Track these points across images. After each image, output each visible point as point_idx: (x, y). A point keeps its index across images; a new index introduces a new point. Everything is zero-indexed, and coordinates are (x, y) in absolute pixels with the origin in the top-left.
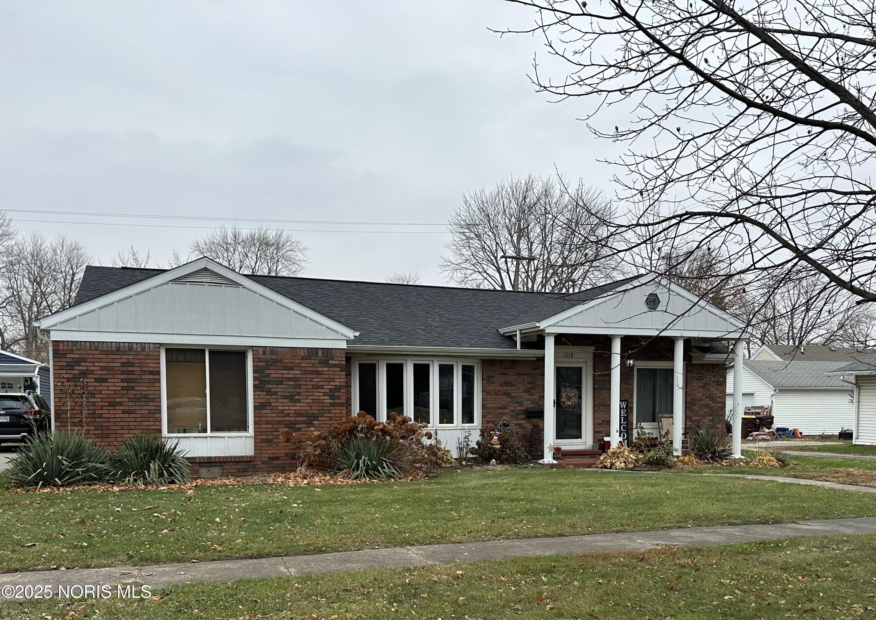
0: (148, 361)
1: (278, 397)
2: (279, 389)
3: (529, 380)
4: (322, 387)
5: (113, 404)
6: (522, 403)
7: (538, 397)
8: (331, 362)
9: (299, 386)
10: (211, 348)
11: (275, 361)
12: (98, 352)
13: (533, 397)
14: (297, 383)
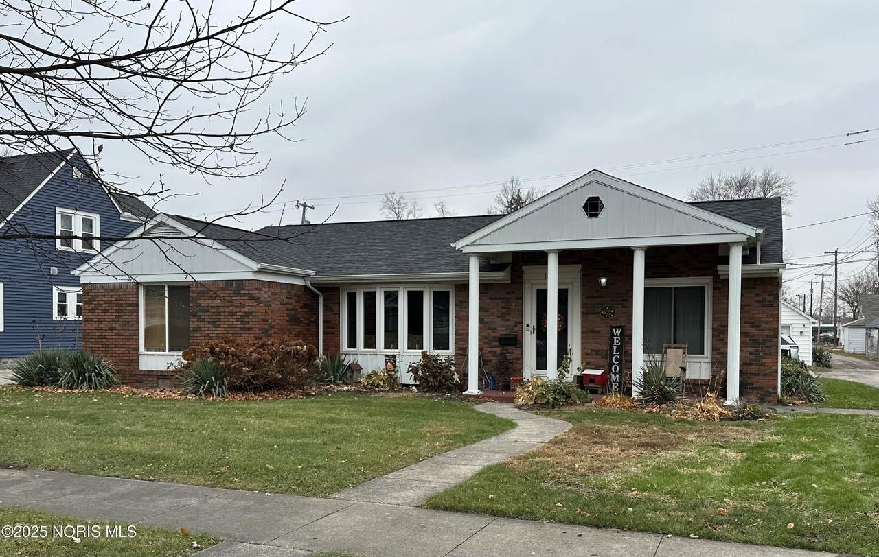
0: (129, 296)
1: (205, 323)
2: (205, 316)
3: (504, 305)
4: (235, 314)
5: (112, 329)
6: (496, 329)
7: (513, 323)
8: (242, 292)
9: (219, 314)
10: (169, 284)
11: (203, 293)
12: (103, 291)
13: (507, 323)
14: (218, 311)
